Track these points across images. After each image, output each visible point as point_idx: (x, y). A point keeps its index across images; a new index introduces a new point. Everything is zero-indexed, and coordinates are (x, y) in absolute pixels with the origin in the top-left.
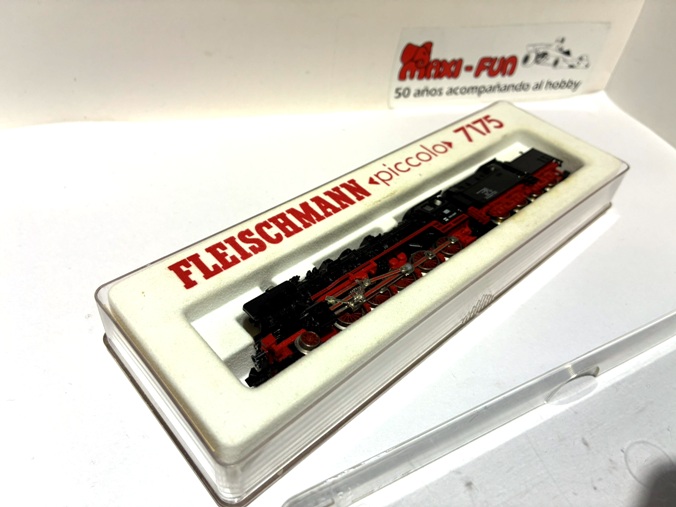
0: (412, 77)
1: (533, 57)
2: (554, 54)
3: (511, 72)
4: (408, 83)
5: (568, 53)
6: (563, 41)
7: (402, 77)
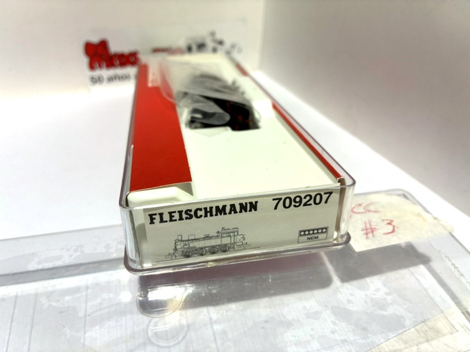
0: (100, 66)
1: (194, 47)
2: (210, 44)
4: (98, 72)
5: (221, 43)
6: (213, 34)
7: (92, 67)
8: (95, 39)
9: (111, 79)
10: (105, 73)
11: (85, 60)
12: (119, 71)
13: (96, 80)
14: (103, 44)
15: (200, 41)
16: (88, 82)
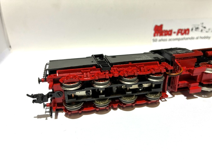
0: (157, 35)
1: (194, 29)
2: (201, 28)
3: (188, 34)
4: (156, 37)
5: (205, 28)
6: (202, 24)
7: (154, 35)
8: (159, 24)
9: (160, 40)
10: (158, 38)
11: (153, 32)
12: (164, 37)
13: (155, 41)
14: (161, 26)
15: (197, 27)
16: (152, 41)
